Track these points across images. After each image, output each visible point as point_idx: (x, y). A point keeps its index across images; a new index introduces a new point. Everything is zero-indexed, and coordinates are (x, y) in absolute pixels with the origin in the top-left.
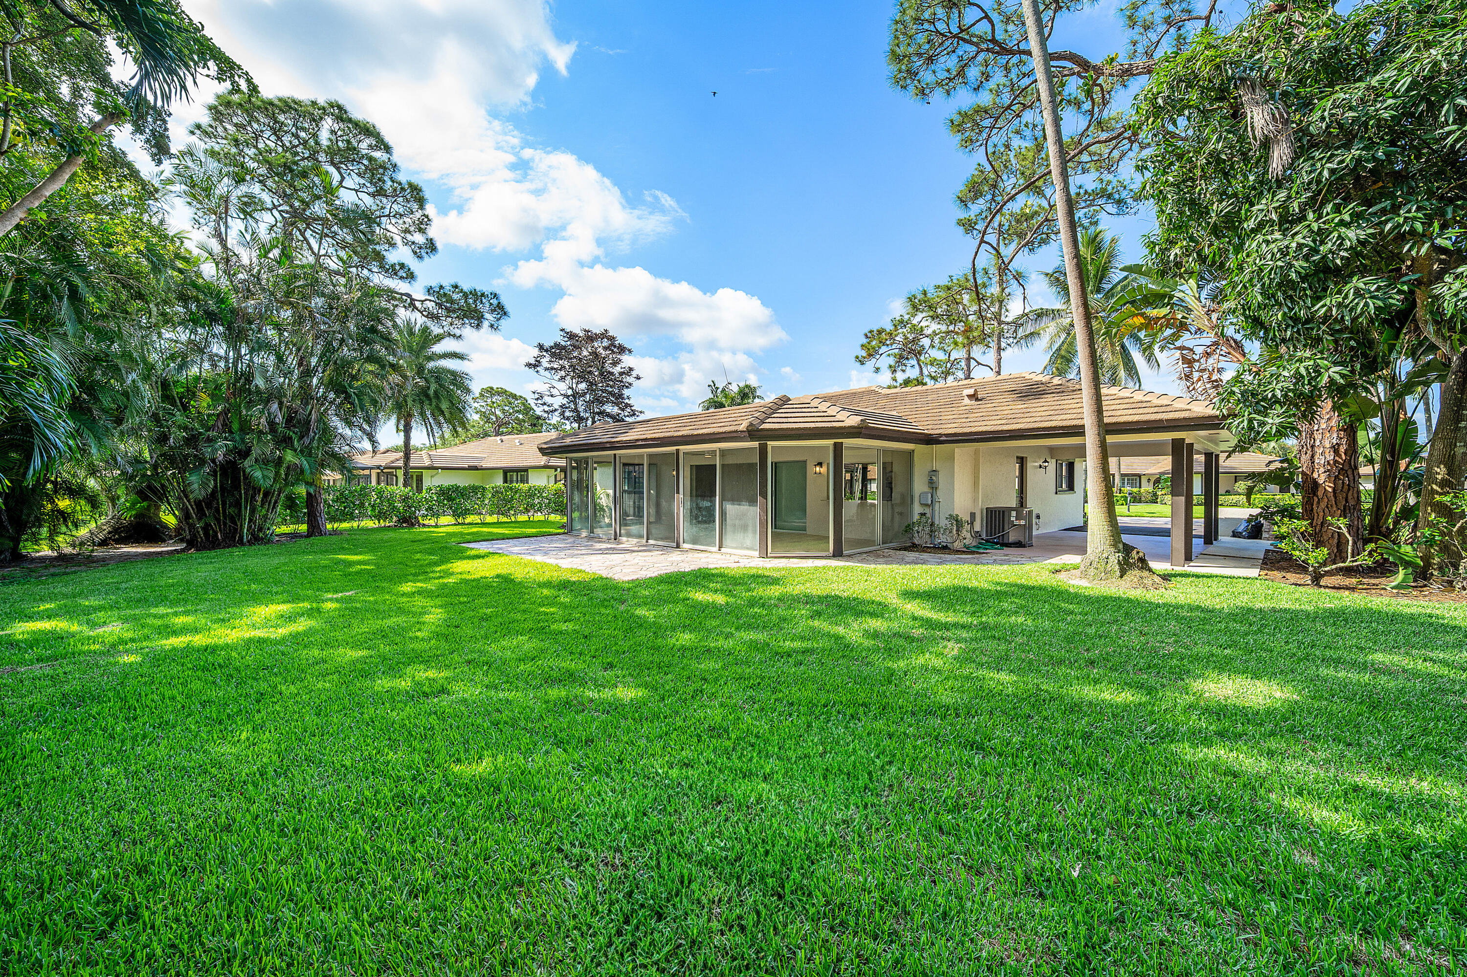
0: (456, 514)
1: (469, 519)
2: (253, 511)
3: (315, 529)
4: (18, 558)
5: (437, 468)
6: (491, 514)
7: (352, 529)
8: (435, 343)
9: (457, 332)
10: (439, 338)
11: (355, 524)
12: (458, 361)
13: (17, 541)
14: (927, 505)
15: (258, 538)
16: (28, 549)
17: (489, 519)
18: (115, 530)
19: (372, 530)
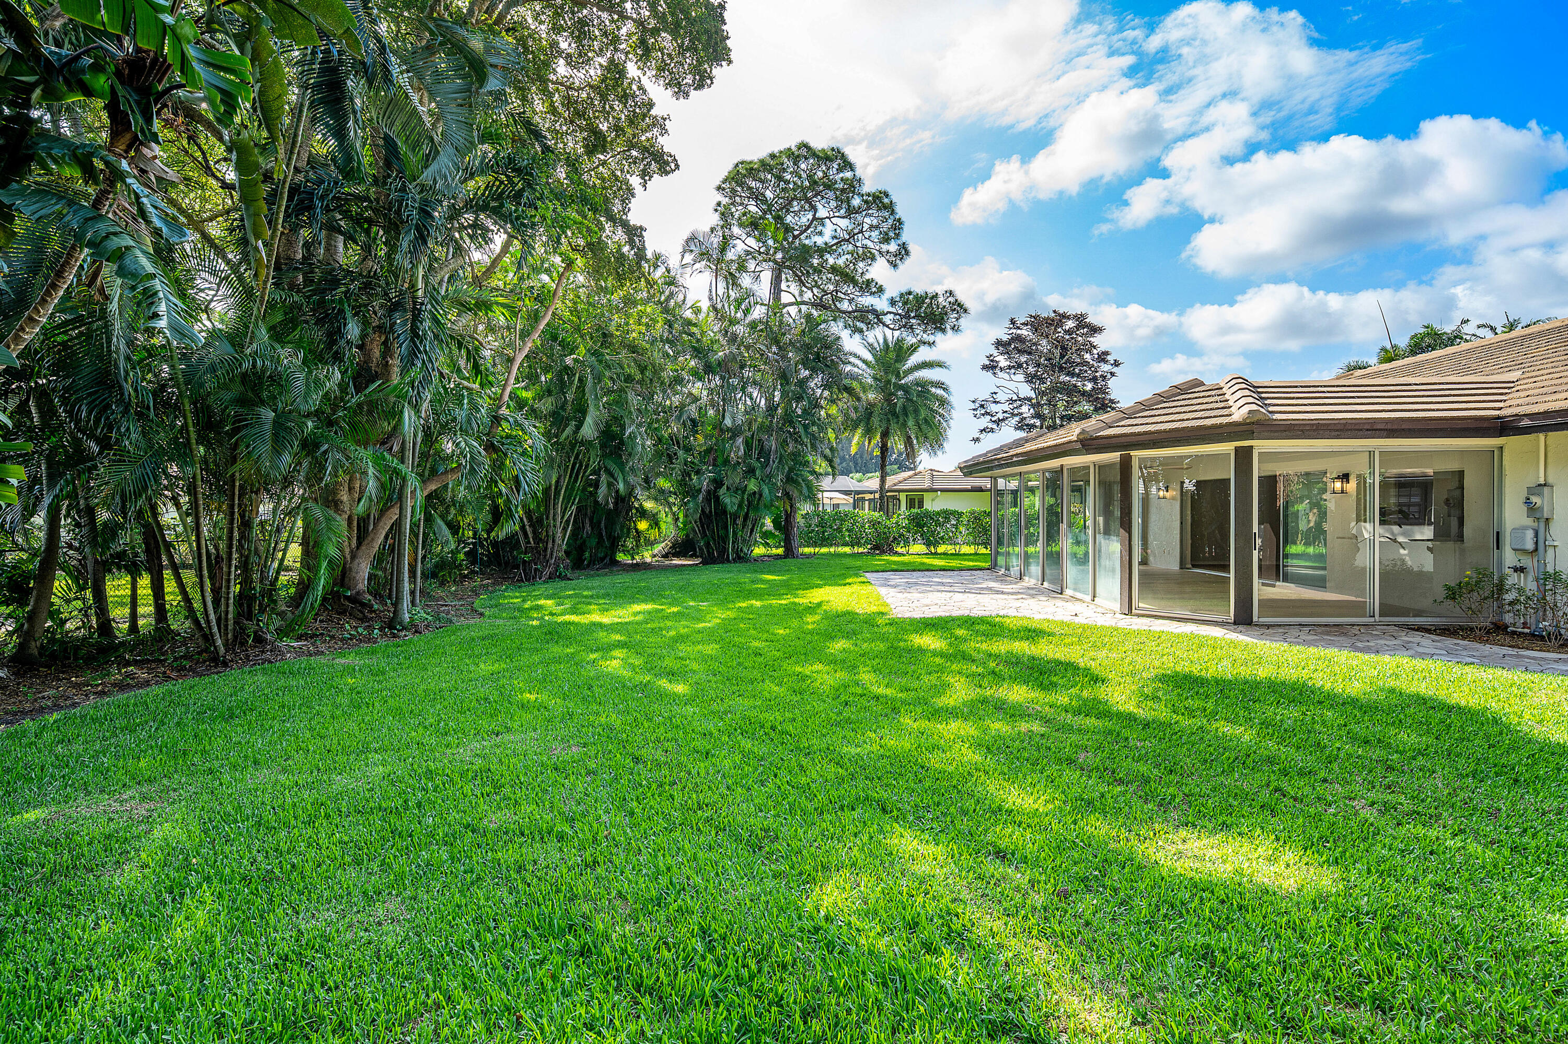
0: (928, 544)
1: (941, 549)
2: (735, 533)
3: (790, 552)
4: (614, 562)
5: (936, 490)
6: (968, 544)
7: (829, 554)
8: (910, 355)
9: (931, 338)
10: (913, 349)
11: (832, 550)
12: (938, 369)
13: (614, 554)
14: (1524, 551)
15: (741, 558)
16: (621, 557)
17: (966, 549)
18: (673, 547)
19: (845, 555)
